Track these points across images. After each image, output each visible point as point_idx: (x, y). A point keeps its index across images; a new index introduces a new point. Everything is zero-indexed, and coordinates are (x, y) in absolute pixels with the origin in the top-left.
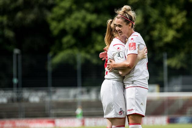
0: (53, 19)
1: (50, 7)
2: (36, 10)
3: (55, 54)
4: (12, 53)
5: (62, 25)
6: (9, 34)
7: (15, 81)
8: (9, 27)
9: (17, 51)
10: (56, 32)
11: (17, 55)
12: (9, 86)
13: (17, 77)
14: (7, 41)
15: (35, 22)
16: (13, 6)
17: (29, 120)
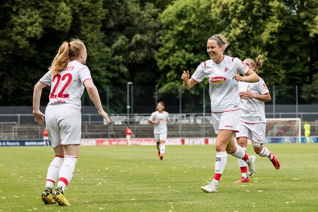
0: (159, 57)
1: (157, 48)
2: (145, 50)
3: (161, 86)
4: (126, 84)
5: (166, 62)
6: (124, 69)
7: (128, 107)
8: (124, 64)
9: (130, 83)
10: (161, 68)
11: (130, 85)
12: (124, 112)
13: (130, 105)
14: (122, 75)
15: (145, 60)
16: (127, 47)
17: (141, 139)
